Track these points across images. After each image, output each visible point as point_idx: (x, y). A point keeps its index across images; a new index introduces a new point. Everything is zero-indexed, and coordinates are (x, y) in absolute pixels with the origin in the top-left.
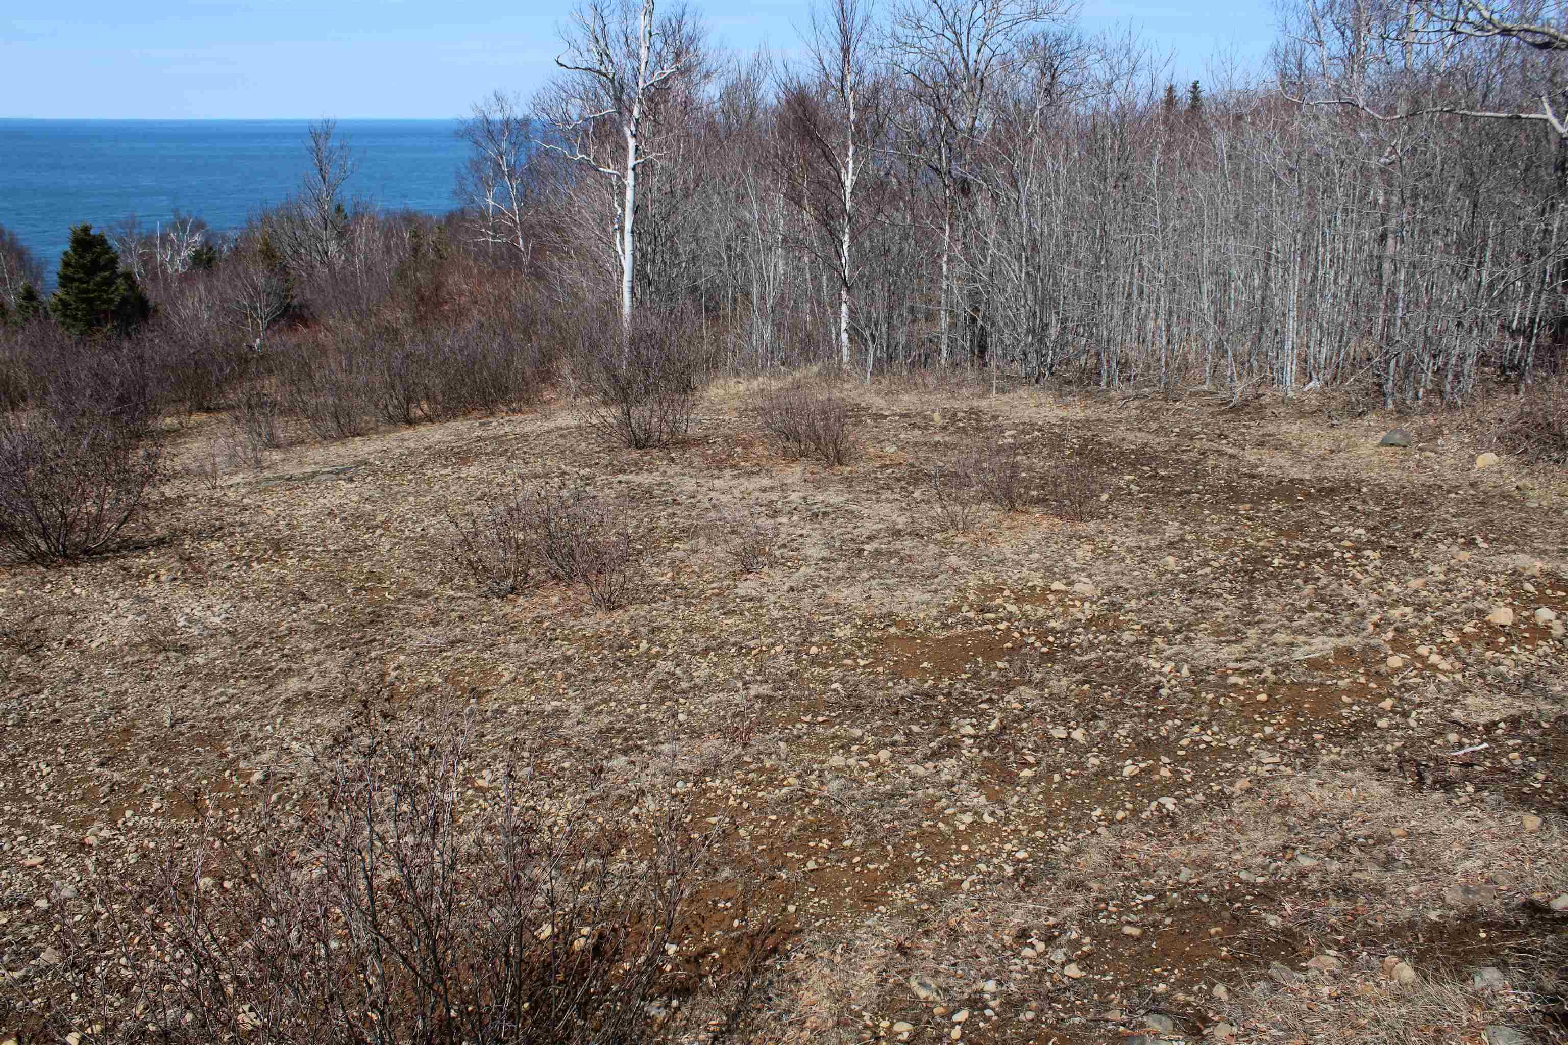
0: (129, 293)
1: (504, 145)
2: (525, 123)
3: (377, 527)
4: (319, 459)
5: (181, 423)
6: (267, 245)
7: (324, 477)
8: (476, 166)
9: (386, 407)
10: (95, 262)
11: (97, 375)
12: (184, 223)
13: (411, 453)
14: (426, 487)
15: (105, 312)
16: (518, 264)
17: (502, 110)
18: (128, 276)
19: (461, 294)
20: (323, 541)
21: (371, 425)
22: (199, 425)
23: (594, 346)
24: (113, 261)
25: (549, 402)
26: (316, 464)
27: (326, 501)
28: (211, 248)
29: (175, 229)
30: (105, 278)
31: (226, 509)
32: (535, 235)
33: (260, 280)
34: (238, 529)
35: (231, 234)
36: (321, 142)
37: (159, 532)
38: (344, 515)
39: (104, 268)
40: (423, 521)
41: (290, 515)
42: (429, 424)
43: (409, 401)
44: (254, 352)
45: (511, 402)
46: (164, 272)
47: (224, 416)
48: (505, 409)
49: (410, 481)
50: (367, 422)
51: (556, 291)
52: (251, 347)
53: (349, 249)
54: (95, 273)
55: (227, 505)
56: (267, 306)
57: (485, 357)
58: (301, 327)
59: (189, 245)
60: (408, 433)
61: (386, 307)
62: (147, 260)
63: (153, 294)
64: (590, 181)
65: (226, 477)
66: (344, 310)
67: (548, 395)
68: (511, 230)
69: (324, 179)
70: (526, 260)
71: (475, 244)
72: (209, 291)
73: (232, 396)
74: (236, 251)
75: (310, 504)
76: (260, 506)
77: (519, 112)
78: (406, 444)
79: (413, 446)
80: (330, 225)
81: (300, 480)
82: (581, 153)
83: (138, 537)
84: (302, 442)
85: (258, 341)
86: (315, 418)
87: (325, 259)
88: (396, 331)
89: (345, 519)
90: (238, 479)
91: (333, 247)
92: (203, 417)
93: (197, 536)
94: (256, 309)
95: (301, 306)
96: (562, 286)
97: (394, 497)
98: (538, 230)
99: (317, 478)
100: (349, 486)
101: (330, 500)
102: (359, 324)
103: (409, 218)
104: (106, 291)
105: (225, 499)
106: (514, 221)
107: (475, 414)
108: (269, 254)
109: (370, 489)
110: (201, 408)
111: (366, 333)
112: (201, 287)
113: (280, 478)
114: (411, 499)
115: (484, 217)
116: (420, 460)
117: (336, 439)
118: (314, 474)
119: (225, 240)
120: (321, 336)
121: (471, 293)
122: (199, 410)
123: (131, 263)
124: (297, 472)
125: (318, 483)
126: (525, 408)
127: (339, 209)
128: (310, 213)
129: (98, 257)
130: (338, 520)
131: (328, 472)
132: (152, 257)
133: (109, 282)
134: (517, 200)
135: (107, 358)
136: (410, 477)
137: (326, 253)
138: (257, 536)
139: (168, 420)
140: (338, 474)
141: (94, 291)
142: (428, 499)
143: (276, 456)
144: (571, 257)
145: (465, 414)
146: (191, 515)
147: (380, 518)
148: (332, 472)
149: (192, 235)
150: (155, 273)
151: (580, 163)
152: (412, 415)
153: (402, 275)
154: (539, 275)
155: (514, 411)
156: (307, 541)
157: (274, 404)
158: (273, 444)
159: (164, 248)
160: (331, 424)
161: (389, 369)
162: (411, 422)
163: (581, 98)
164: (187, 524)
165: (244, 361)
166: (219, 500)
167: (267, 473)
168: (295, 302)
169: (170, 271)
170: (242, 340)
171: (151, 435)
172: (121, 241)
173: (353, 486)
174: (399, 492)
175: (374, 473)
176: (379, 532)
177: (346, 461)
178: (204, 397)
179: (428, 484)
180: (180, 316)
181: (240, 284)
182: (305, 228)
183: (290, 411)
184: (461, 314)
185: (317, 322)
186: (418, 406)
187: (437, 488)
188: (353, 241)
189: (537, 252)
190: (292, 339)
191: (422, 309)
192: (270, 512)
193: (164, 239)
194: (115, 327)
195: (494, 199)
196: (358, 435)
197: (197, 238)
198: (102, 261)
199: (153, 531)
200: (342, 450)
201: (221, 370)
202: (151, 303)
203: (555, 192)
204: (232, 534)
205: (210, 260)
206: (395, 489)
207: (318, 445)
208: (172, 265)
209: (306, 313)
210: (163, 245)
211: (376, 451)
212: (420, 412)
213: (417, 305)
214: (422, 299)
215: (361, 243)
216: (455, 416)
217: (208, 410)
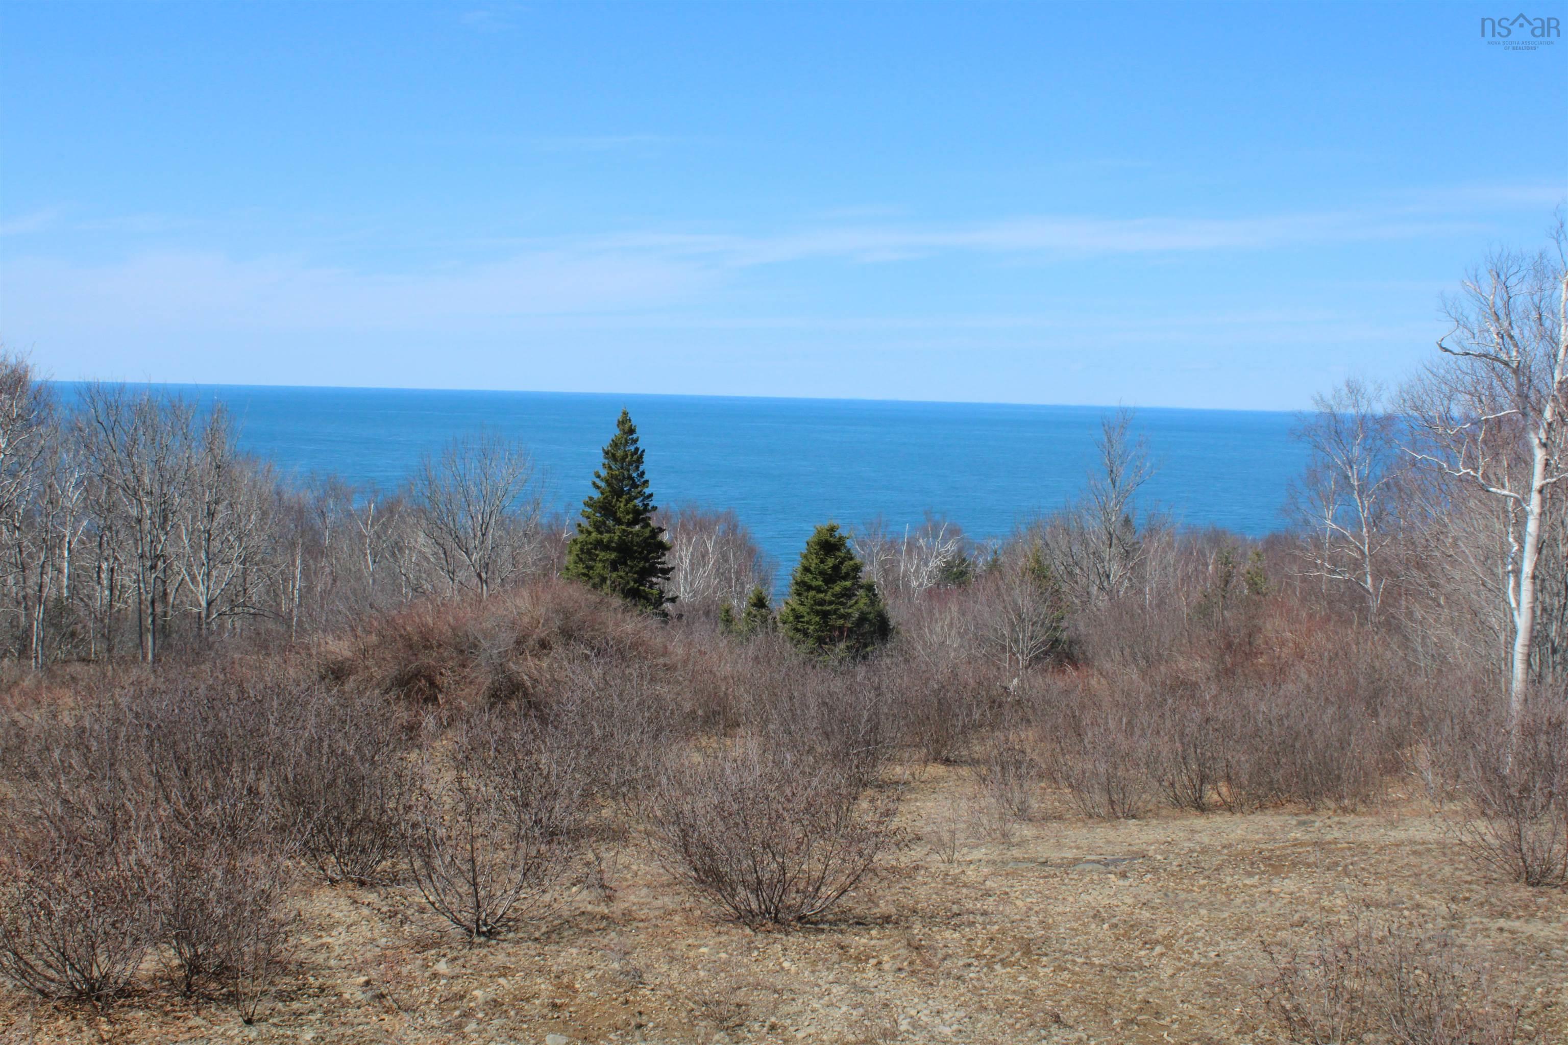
0: (869, 609)
1: (1356, 451)
2: (1387, 421)
3: (1157, 942)
4: (1084, 843)
5: (913, 775)
6: (1038, 561)
7: (1089, 867)
8: (1313, 479)
9: (1172, 785)
10: (836, 568)
11: (825, 704)
12: (936, 528)
13: (1204, 851)
14: (1224, 899)
15: (841, 629)
16: (1363, 612)
17: (1356, 404)
18: (870, 588)
19: (1283, 644)
20: (1086, 950)
21: (1149, 807)
22: (936, 779)
23: (1466, 733)
24: (857, 568)
25: (1395, 804)
26: (1078, 848)
27: (1090, 898)
28: (964, 560)
29: (926, 535)
30: (846, 589)
31: (964, 891)
32: (1391, 573)
33: (1026, 604)
34: (980, 919)
35: (995, 544)
36: (1115, 436)
37: (884, 908)
38: (1114, 920)
39: (845, 577)
40: (1218, 944)
41: (1045, 911)
42: (1228, 814)
43: (1203, 779)
44: (1008, 694)
45: (1341, 797)
46: (907, 585)
47: (964, 771)
48: (1333, 805)
49: (1203, 887)
50: (1147, 802)
51: (1415, 651)
52: (1006, 688)
53: (1137, 572)
54: (834, 582)
55: (965, 886)
56: (1031, 638)
57: (1310, 732)
58: (1069, 668)
59: (939, 554)
60: (1199, 822)
61: (1181, 653)
62: (888, 569)
63: (896, 613)
64: (1472, 503)
65: (965, 850)
66: (1127, 651)
67: (1397, 793)
68: (1357, 565)
69: (1114, 482)
70: (1374, 604)
71: (1304, 580)
72: (963, 612)
73: (977, 748)
74: (994, 566)
75: (1071, 899)
76: (1007, 893)
77: (1379, 408)
78: (1197, 836)
79: (1206, 840)
80: (1115, 541)
81: (1059, 866)
82: (1465, 466)
83: (859, 910)
84: (1060, 818)
85: (1015, 681)
86: (1076, 788)
87: (1105, 584)
88: (1195, 685)
89: (1115, 926)
90: (976, 854)
91: (1115, 569)
92: (939, 770)
93: (930, 919)
94: (1016, 641)
95: (1071, 643)
96: (1424, 645)
97: (1179, 905)
98: (1401, 569)
99: (1079, 868)
100: (1121, 883)
101: (1097, 898)
102: (1144, 673)
103: (1216, 538)
104: (843, 604)
105: (963, 878)
106: (1362, 553)
107: (1290, 807)
108: (1039, 573)
109: (1147, 889)
110: (938, 758)
111: (1153, 684)
112: (954, 608)
113: (1031, 860)
114: (1203, 912)
115: (1318, 544)
116: (1217, 861)
117: (1102, 819)
118: (1076, 861)
119: (982, 549)
120: (1093, 682)
121: (1297, 645)
122: (935, 760)
123: (871, 573)
124: (1055, 856)
125: (1082, 873)
126: (1361, 808)
127: (1127, 522)
128: (1094, 525)
129: (841, 563)
130: (1106, 926)
131: (1094, 861)
132: (895, 564)
133: (848, 594)
134: (1368, 524)
135: (838, 685)
136: (1202, 882)
137: (1108, 576)
138: (1003, 931)
139: (898, 769)
140: (1107, 865)
141: (831, 603)
142: (1226, 915)
143: (1027, 831)
144: (1439, 605)
145: (1276, 806)
146: (922, 892)
147: (1161, 932)
148: (1099, 862)
149: (945, 541)
150: (898, 586)
151: (1460, 479)
152: (1205, 800)
153: (1204, 611)
154: (1391, 626)
155: (1345, 810)
156: (1066, 947)
157: (1032, 764)
158: (1023, 814)
159: (911, 558)
160: (1099, 797)
161: (1182, 735)
162: (1202, 808)
163: (1470, 393)
164: (917, 903)
165: (995, 703)
166: (956, 879)
167: (1016, 852)
168: (1064, 636)
169: (914, 584)
170: (996, 678)
171: (881, 787)
172: (862, 545)
173: (1127, 883)
174: (1187, 900)
175: (1155, 870)
176: (1159, 949)
177: (1117, 849)
178: (945, 745)
179: (1227, 895)
180: (925, 642)
181: (1000, 608)
182: (1085, 543)
183: (1049, 775)
184: (1281, 671)
185: (1088, 662)
186: (1215, 788)
187: (1238, 901)
188: (1142, 563)
189: (1391, 595)
190: (1059, 683)
191: (1228, 659)
192: (1019, 903)
193: (912, 546)
194: (849, 648)
195: (1335, 520)
196: (1134, 817)
197: (951, 547)
198: (843, 570)
199: (877, 906)
200: (1112, 834)
201: (970, 714)
202: (892, 623)
203: (1424, 516)
204: (972, 924)
205: (962, 574)
206: (1183, 896)
207: (1080, 824)
208: (917, 578)
209: (1076, 650)
210: (909, 552)
211: (1157, 841)
212: (1216, 797)
213: (1222, 656)
214: (1229, 645)
215: (1152, 568)
216: (1262, 807)
217: (947, 761)
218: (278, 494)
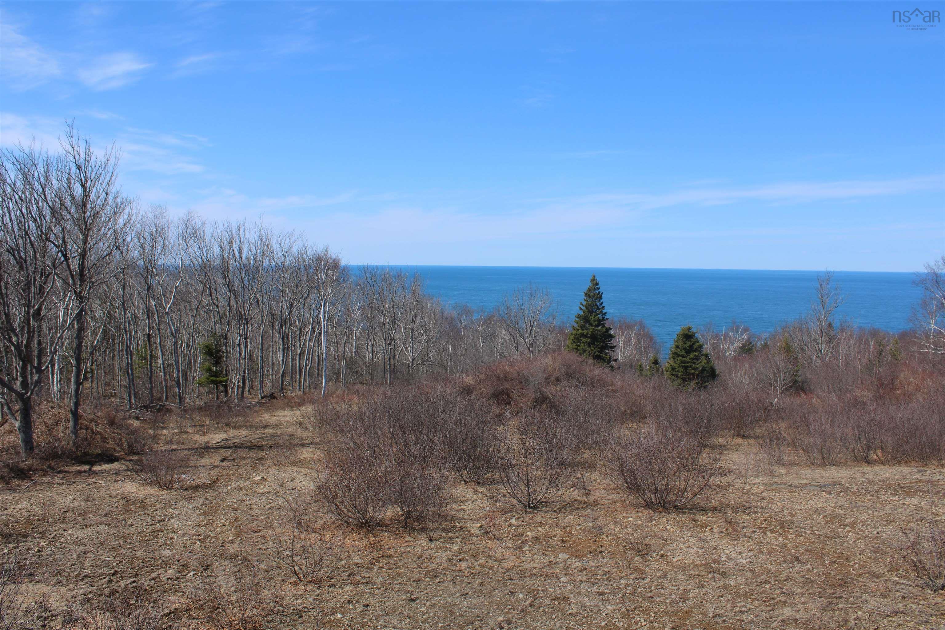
0: (706, 366)
3: (847, 525)
4: (809, 476)
5: (727, 442)
6: (787, 344)
7: (812, 488)
8: (925, 304)
9: (853, 451)
10: (691, 346)
11: (686, 409)
12: (738, 328)
13: (870, 483)
14: (880, 506)
15: (693, 374)
18: (707, 356)
19: (909, 384)
20: (811, 527)
21: (842, 461)
22: (738, 445)
24: (701, 347)
26: (807, 479)
27: (813, 503)
28: (751, 343)
29: (733, 331)
30: (695, 356)
31: (752, 497)
33: (781, 364)
34: (760, 510)
35: (765, 335)
36: (824, 285)
37: (714, 503)
38: (825, 514)
39: (695, 351)
40: (878, 527)
41: (791, 508)
42: (881, 465)
43: (869, 448)
44: (773, 406)
45: (941, 459)
46: (724, 354)
47: (752, 441)
48: (936, 463)
49: (870, 500)
50: (841, 458)
52: (771, 403)
53: (836, 349)
54: (690, 353)
55: (752, 495)
56: (784, 380)
57: (924, 427)
58: (802, 395)
59: (739, 340)
60: (867, 469)
61: (857, 388)
62: (715, 347)
63: (719, 368)
65: (752, 478)
66: (830, 386)
69: (823, 306)
71: (920, 353)
72: (751, 367)
73: (758, 431)
74: (765, 346)
75: (804, 503)
76: (773, 499)
78: (866, 476)
79: (871, 477)
80: (824, 334)
81: (798, 487)
83: (702, 504)
84: (798, 464)
85: (776, 400)
86: (806, 451)
87: (820, 355)
88: (865, 403)
89: (826, 516)
90: (758, 480)
91: (824, 348)
92: (740, 440)
93: (736, 509)
94: (777, 381)
95: (803, 382)
97: (858, 508)
99: (808, 488)
100: (828, 496)
101: (817, 503)
102: (839, 398)
103: (874, 333)
104: (694, 363)
105: (751, 491)
107: (914, 463)
108: (788, 350)
109: (842, 500)
111: (844, 402)
112: (747, 366)
113: (784, 484)
114: (870, 512)
115: (927, 336)
116: (876, 488)
117: (819, 466)
118: (806, 485)
119: (759, 338)
120: (814, 401)
121: (917, 385)
122: (738, 436)
123: (707, 348)
124: (795, 482)
125: (809, 491)
127: (830, 325)
128: (814, 327)
129: (694, 344)
130: (821, 516)
131: (815, 485)
132: (718, 345)
133: (697, 358)
135: (692, 400)
136: (869, 497)
137: (821, 351)
138: (771, 517)
139: (720, 440)
140: (821, 487)
141: (688, 362)
142: (882, 514)
143: (782, 470)
145: (906, 462)
146: (732, 497)
147: (849, 520)
148: (817, 486)
149: (742, 335)
150: (720, 355)
152: (870, 458)
153: (869, 368)
155: (943, 466)
156: (801, 525)
157: (784, 439)
158: (780, 462)
159: (726, 342)
160: (817, 456)
161: (858, 427)
162: (868, 462)
164: (730, 502)
165: (768, 411)
166: (748, 491)
167: (776, 480)
168: (800, 379)
169: (727, 354)
170: (767, 399)
171: (712, 447)
172: (703, 336)
173: (832, 497)
174: (862, 506)
175: (845, 491)
176: (847, 529)
177: (826, 480)
178: (742, 429)
179: (882, 504)
180: (733, 381)
181: (769, 365)
182: (810, 335)
183: (793, 445)
184: (908, 397)
185: (811, 392)
186: (875, 453)
187: (888, 508)
188: (838, 345)
190: (797, 401)
191: (881, 391)
192: (778, 503)
193: (726, 336)
194: (697, 383)
195: (936, 324)
196: (834, 465)
197: (745, 337)
198: (695, 347)
199: (711, 503)
200: (823, 473)
201: (755, 415)
202: (717, 372)
204: (756, 512)
205: (750, 349)
206: (860, 504)
207: (808, 468)
208: (728, 352)
209: (805, 386)
210: (725, 339)
211: (846, 477)
212: (875, 457)
213: (878, 389)
214: (882, 384)
215: (843, 347)
216: (899, 463)
217: (743, 437)
218: (442, 312)
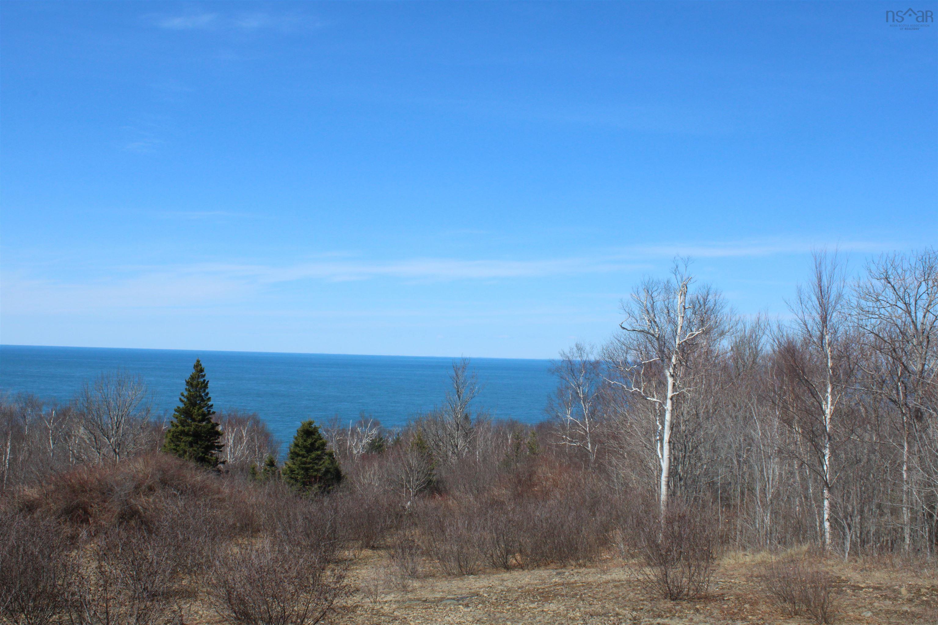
0: (330, 466)
1: (581, 380)
2: (596, 364)
4: (446, 589)
5: (355, 555)
6: (420, 439)
7: (448, 602)
8: (561, 393)
9: (492, 556)
10: (312, 444)
11: (307, 518)
12: (366, 422)
13: (509, 591)
14: (520, 616)
15: (315, 477)
16: (587, 462)
17: (581, 356)
18: (331, 455)
19: (547, 479)
21: (480, 568)
22: (367, 557)
23: (639, 523)
24: (324, 444)
25: (605, 561)
26: (443, 592)
27: (449, 619)
28: (381, 439)
29: (361, 426)
30: (318, 455)
31: (383, 618)
32: (600, 442)
33: (414, 462)
35: (397, 430)
36: (460, 373)
39: (317, 449)
42: (521, 570)
43: (508, 552)
44: (405, 510)
45: (578, 559)
46: (351, 453)
47: (382, 553)
48: (574, 563)
49: (508, 610)
50: (478, 566)
51: (613, 481)
52: (404, 507)
53: (472, 444)
54: (312, 452)
55: (383, 615)
56: (417, 480)
57: (562, 526)
58: (437, 496)
59: (368, 436)
60: (506, 575)
61: (495, 486)
62: (341, 444)
63: (345, 468)
64: (638, 406)
65: (383, 596)
66: (467, 486)
67: (606, 555)
68: (583, 438)
69: (459, 397)
70: (593, 458)
71: (557, 446)
72: (381, 467)
73: (389, 540)
74: (397, 442)
75: (439, 620)
76: (405, 618)
77: (592, 358)
78: (505, 583)
79: (510, 585)
80: (460, 428)
81: (433, 602)
82: (635, 387)
84: (433, 576)
85: (409, 503)
86: (442, 560)
87: (456, 450)
88: (503, 503)
90: (391, 597)
91: (461, 442)
92: (369, 552)
94: (409, 482)
95: (438, 482)
96: (617, 478)
97: (497, 621)
98: (604, 439)
99: (444, 603)
100: (466, 610)
101: (453, 619)
102: (476, 498)
103: (512, 425)
104: (316, 464)
105: (382, 611)
106: (586, 431)
107: (552, 565)
108: (421, 445)
109: (480, 613)
110: (368, 546)
111: (481, 503)
112: (376, 465)
113: (418, 600)
115: (563, 427)
116: (515, 596)
117: (455, 576)
118: (442, 599)
119: (390, 433)
120: (450, 502)
121: (554, 480)
122: (367, 547)
123: (332, 446)
124: (430, 597)
125: (445, 606)
126: (588, 564)
127: (466, 418)
128: (449, 419)
129: (315, 441)
131: (451, 599)
132: (345, 441)
133: (319, 458)
134: (588, 417)
135: (314, 508)
136: (508, 607)
137: (457, 446)
139: (347, 553)
140: (458, 600)
141: (310, 463)
143: (416, 584)
144: (624, 458)
145: (546, 565)
146: (359, 620)
148: (454, 599)
149: (371, 429)
150: (346, 454)
151: (633, 394)
152: (509, 563)
153: (506, 464)
154: (601, 469)
155: (580, 566)
157: (418, 547)
158: (414, 575)
159: (353, 438)
160: (454, 564)
161: (496, 529)
162: (508, 568)
163: (636, 350)
165: (400, 516)
166: (378, 612)
167: (410, 596)
168: (434, 479)
169: (355, 452)
170: (399, 502)
171: (338, 562)
172: (327, 431)
173: (469, 610)
174: (500, 618)
175: (483, 602)
177: (463, 592)
178: (371, 539)
179: (521, 614)
180: (360, 483)
181: (400, 464)
182: (445, 429)
183: (427, 553)
184: (546, 494)
185: (447, 492)
186: (514, 557)
187: (527, 617)
188: (475, 439)
189: (600, 453)
190: (432, 504)
191: (519, 488)
193: (353, 431)
194: (319, 487)
195: (572, 415)
196: (472, 574)
197: (374, 432)
198: (317, 445)
200: (461, 584)
201: (385, 521)
202: (343, 473)
203: (615, 412)
205: (380, 446)
206: (498, 615)
207: (444, 579)
208: (356, 449)
209: (441, 486)
210: (352, 435)
211: (484, 587)
212: (514, 561)
213: (516, 487)
215: (480, 442)
216: (539, 566)
217: (373, 548)
